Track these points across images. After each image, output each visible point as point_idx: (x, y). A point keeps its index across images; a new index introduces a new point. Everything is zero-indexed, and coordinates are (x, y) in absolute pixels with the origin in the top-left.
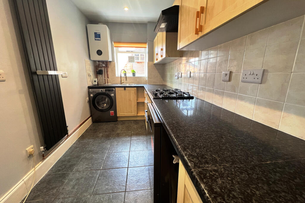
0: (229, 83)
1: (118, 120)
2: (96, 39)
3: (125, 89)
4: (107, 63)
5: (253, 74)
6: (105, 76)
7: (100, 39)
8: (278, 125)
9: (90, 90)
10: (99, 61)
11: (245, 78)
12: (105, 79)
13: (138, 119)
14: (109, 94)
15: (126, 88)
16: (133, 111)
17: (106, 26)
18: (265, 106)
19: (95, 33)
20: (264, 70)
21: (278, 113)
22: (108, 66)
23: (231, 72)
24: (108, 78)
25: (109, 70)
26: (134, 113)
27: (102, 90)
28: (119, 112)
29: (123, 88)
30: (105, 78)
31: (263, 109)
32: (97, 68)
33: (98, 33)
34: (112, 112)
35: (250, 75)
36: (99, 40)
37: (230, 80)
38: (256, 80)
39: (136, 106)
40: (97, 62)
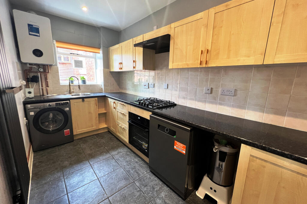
0: (210, 95)
1: (75, 139)
2: (30, 33)
3: (83, 101)
4: (46, 68)
5: (229, 91)
6: (42, 85)
7: (38, 34)
8: (244, 116)
9: (29, 106)
10: (30, 64)
11: (223, 93)
12: (42, 89)
13: (100, 132)
14: (62, 108)
15: (85, 99)
16: (94, 125)
17: (47, 20)
18: (237, 108)
19: (29, 25)
20: (235, 89)
21: (244, 111)
22: (47, 71)
23: (212, 89)
24: (48, 87)
25: (49, 76)
26: (94, 128)
27: (51, 104)
28: (76, 129)
29: (81, 100)
30: (42, 87)
31: (236, 109)
32: (27, 73)
33: (34, 26)
34: (66, 131)
35: (227, 91)
36: (37, 36)
37: (211, 93)
38: (231, 94)
39: (98, 118)
40: (28, 64)
